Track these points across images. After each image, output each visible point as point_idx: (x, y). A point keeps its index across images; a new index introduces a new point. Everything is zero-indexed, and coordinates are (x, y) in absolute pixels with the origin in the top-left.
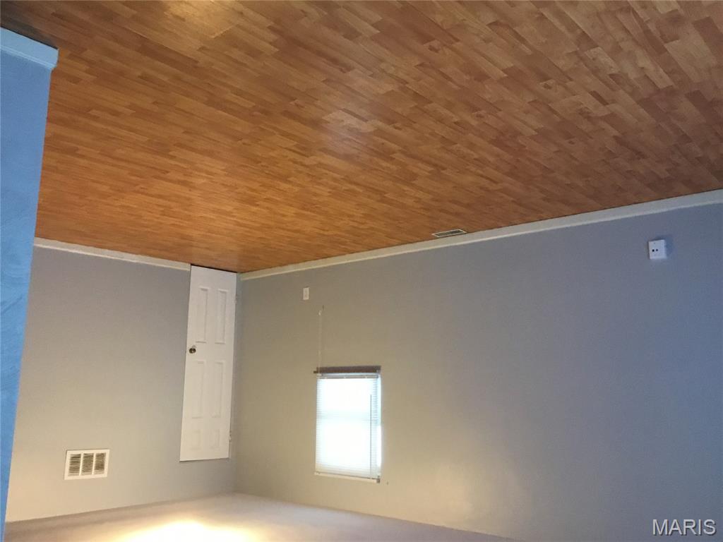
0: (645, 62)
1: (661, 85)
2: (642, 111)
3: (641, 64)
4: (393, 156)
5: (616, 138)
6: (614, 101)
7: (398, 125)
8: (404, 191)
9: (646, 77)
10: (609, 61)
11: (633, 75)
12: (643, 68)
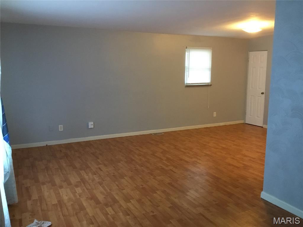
0: (86, 177)
1: (83, 171)
2: (90, 165)
3: (87, 177)
4: (166, 159)
5: (98, 159)
6: (97, 168)
7: (160, 167)
8: (167, 148)
9: (87, 174)
10: (95, 178)
11: (90, 174)
12: (87, 176)
